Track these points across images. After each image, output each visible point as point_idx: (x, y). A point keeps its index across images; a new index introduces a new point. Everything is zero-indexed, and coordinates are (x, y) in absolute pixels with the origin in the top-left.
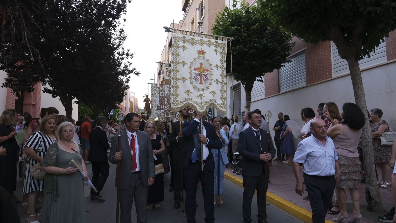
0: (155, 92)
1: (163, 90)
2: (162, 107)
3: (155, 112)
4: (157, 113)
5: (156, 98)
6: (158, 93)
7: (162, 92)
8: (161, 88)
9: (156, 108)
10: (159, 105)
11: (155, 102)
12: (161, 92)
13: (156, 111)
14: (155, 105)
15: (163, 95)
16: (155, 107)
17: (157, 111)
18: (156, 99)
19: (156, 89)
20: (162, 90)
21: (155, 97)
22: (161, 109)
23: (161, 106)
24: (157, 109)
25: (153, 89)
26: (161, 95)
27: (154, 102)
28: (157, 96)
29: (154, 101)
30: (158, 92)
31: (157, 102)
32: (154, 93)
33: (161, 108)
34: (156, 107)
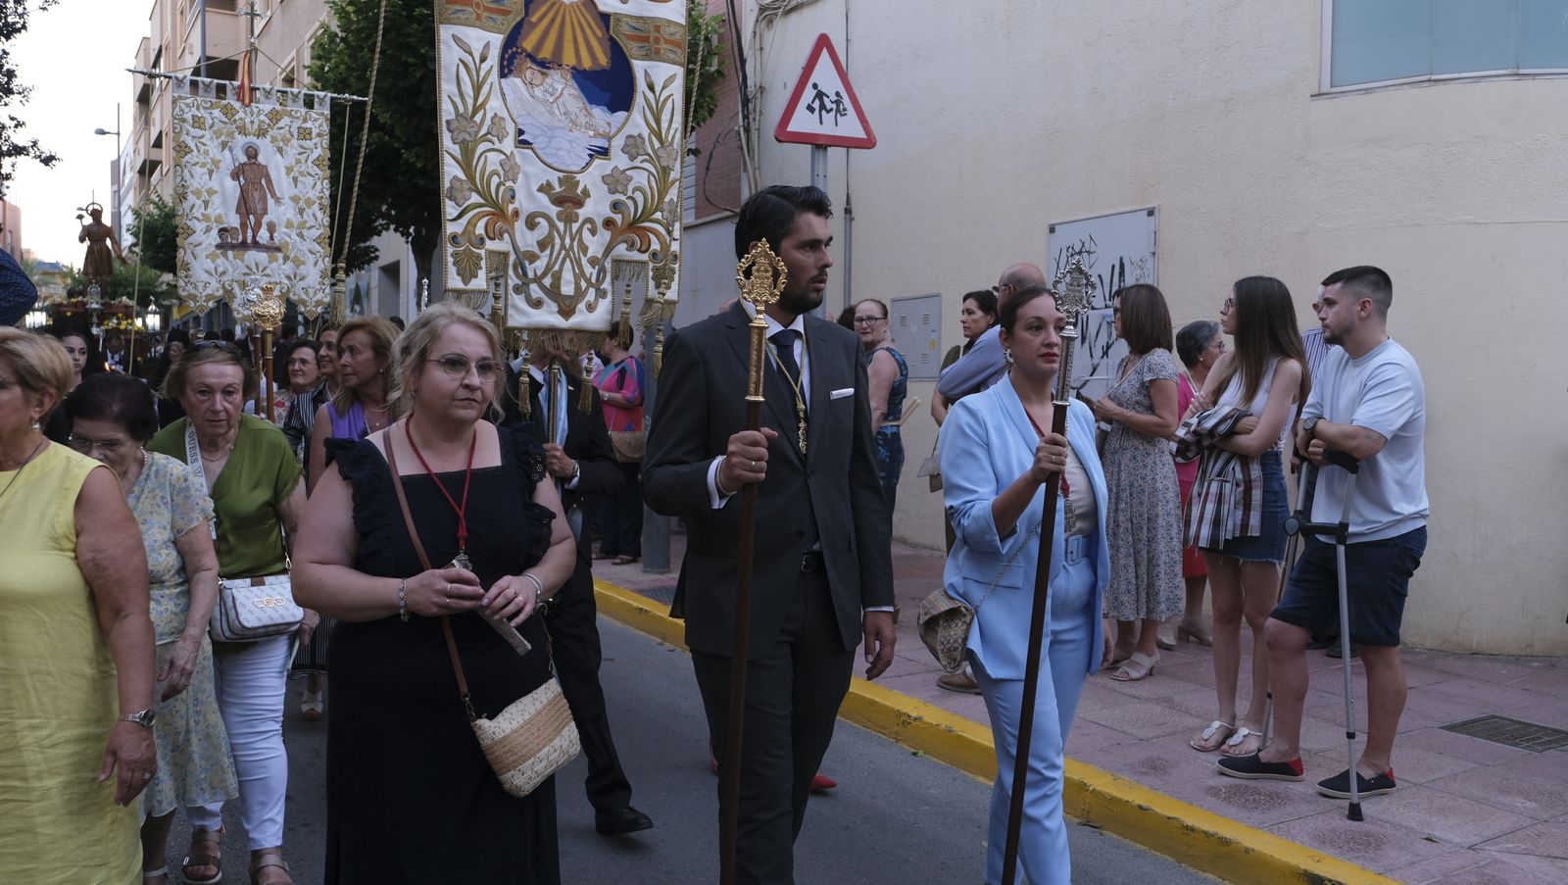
0: (198, 132)
1: (256, 126)
2: (254, 237)
3: (209, 265)
4: (224, 273)
5: (211, 172)
6: (224, 145)
7: (252, 139)
8: (241, 114)
9: (214, 238)
10: (234, 221)
11: (206, 204)
12: (241, 140)
13: (212, 257)
14: (206, 218)
15: (255, 156)
16: (208, 230)
17: (220, 261)
18: (211, 184)
19: (206, 115)
20: (248, 126)
21: (204, 165)
22: (244, 246)
23: (244, 225)
24: (218, 247)
25: (188, 117)
26: (243, 159)
27: (199, 202)
28: (216, 163)
29: (197, 193)
30: (218, 134)
31: (216, 200)
32: (192, 144)
33: (249, 241)
34: (214, 233)
